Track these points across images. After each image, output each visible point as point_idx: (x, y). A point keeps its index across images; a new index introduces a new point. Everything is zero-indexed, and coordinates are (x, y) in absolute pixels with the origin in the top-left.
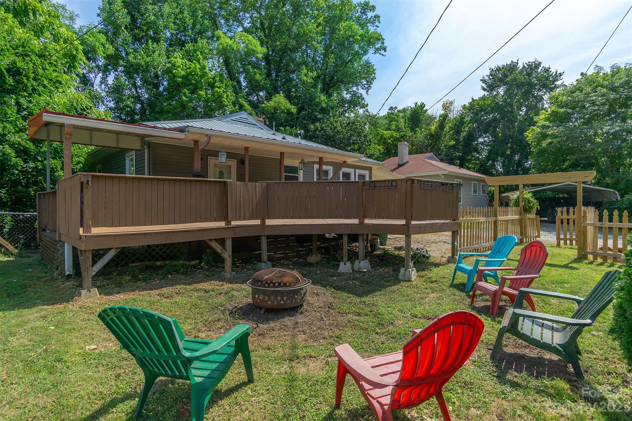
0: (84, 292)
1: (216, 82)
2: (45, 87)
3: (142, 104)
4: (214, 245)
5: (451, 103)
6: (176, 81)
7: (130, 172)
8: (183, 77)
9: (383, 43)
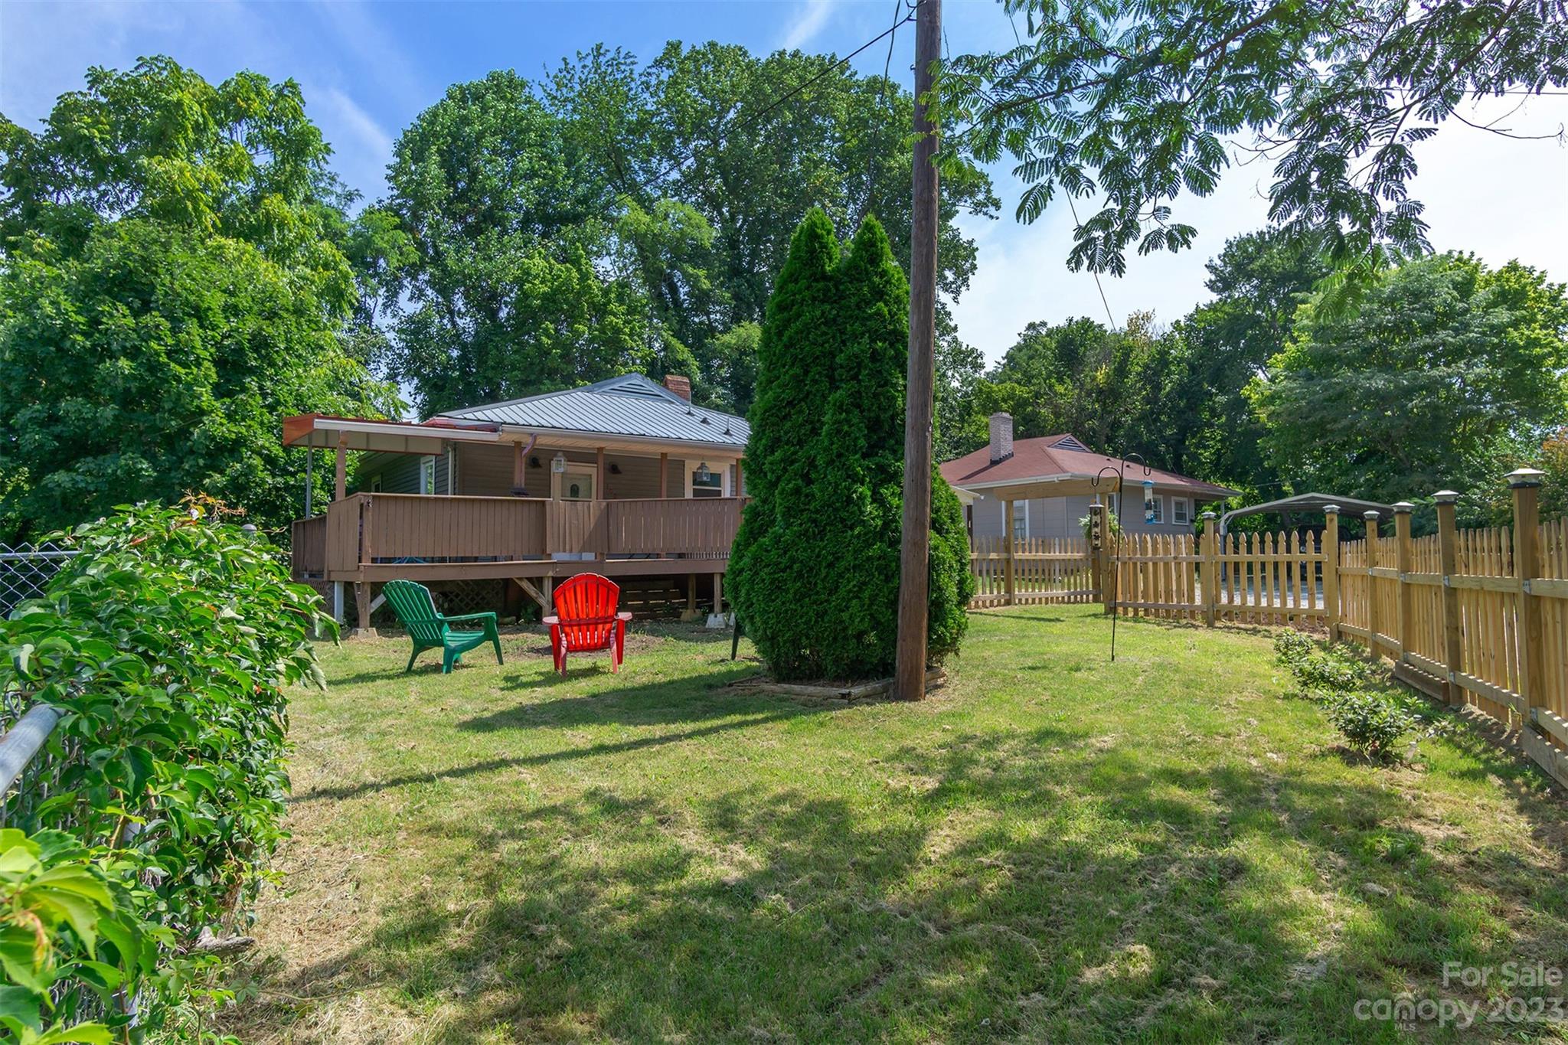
0: (360, 631)
1: (609, 302)
2: (299, 357)
3: (463, 347)
4: (526, 585)
5: (1147, 318)
6: (529, 306)
7: (427, 488)
8: (545, 297)
9: (988, 191)
